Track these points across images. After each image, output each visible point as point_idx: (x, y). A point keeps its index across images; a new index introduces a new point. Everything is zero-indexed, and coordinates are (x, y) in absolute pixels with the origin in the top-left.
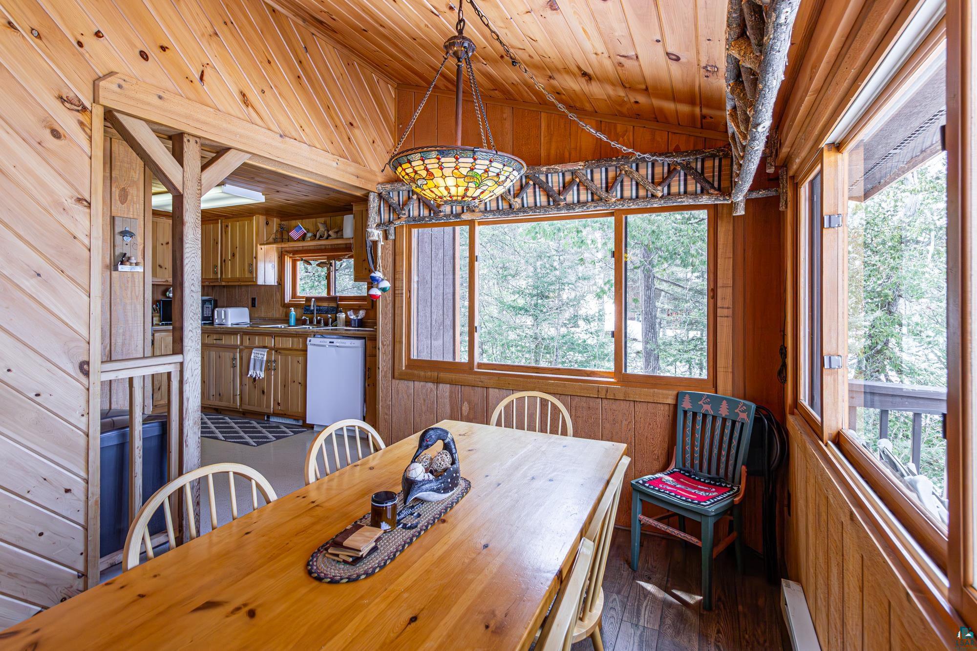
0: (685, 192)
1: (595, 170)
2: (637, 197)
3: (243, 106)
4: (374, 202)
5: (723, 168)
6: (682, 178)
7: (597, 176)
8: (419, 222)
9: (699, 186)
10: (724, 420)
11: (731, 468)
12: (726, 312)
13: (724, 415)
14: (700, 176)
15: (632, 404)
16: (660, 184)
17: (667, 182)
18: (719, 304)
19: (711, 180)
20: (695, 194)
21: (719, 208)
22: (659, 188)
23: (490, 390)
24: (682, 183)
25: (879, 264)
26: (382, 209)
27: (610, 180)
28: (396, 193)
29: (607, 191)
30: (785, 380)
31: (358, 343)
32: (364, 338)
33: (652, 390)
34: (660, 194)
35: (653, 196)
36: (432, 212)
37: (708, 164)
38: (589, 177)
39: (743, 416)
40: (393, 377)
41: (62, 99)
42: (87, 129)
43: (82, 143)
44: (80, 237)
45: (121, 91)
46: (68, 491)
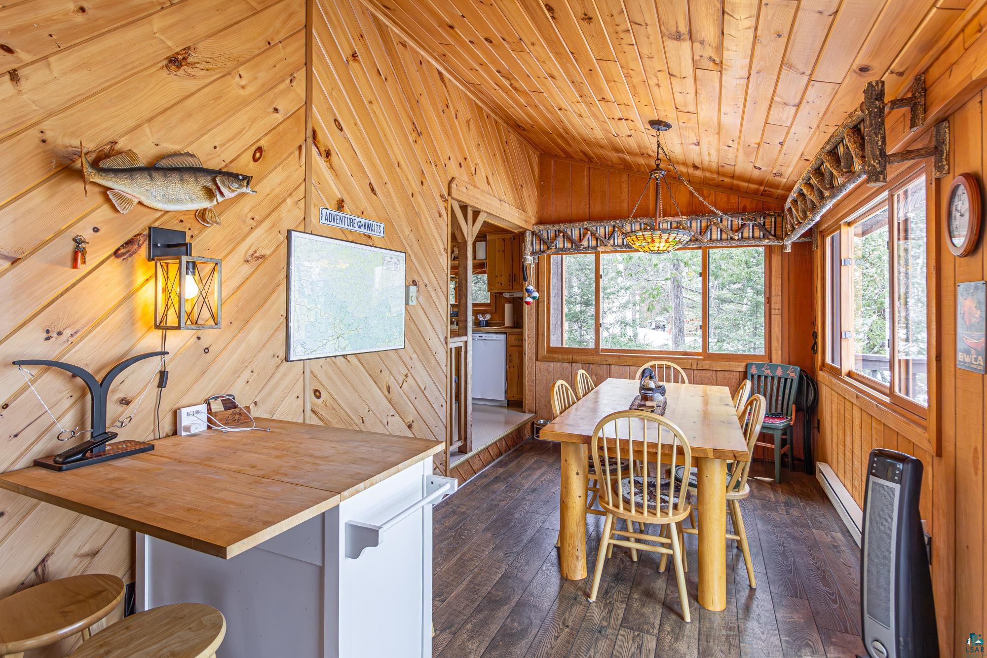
0: (753, 237)
1: (693, 221)
2: (721, 239)
3: (487, 184)
4: (528, 237)
5: (777, 223)
6: (751, 228)
7: (694, 225)
8: (563, 251)
9: (762, 233)
10: (779, 379)
11: (785, 406)
12: (777, 312)
13: (779, 376)
14: (762, 227)
15: (714, 372)
16: (737, 231)
17: (741, 231)
18: (773, 307)
19: (769, 230)
20: (759, 238)
21: (773, 248)
22: (736, 234)
23: (612, 366)
24: (751, 231)
25: (876, 276)
26: (534, 242)
27: (703, 228)
28: (545, 232)
29: (701, 234)
30: (816, 352)
31: (503, 337)
32: (506, 333)
33: (728, 363)
34: (737, 238)
35: (732, 239)
36: (574, 245)
37: (768, 220)
38: (689, 225)
39: (793, 375)
40: (537, 359)
41: (441, 196)
42: (447, 211)
43: (445, 218)
44: (445, 269)
45: (457, 188)
46: (442, 406)
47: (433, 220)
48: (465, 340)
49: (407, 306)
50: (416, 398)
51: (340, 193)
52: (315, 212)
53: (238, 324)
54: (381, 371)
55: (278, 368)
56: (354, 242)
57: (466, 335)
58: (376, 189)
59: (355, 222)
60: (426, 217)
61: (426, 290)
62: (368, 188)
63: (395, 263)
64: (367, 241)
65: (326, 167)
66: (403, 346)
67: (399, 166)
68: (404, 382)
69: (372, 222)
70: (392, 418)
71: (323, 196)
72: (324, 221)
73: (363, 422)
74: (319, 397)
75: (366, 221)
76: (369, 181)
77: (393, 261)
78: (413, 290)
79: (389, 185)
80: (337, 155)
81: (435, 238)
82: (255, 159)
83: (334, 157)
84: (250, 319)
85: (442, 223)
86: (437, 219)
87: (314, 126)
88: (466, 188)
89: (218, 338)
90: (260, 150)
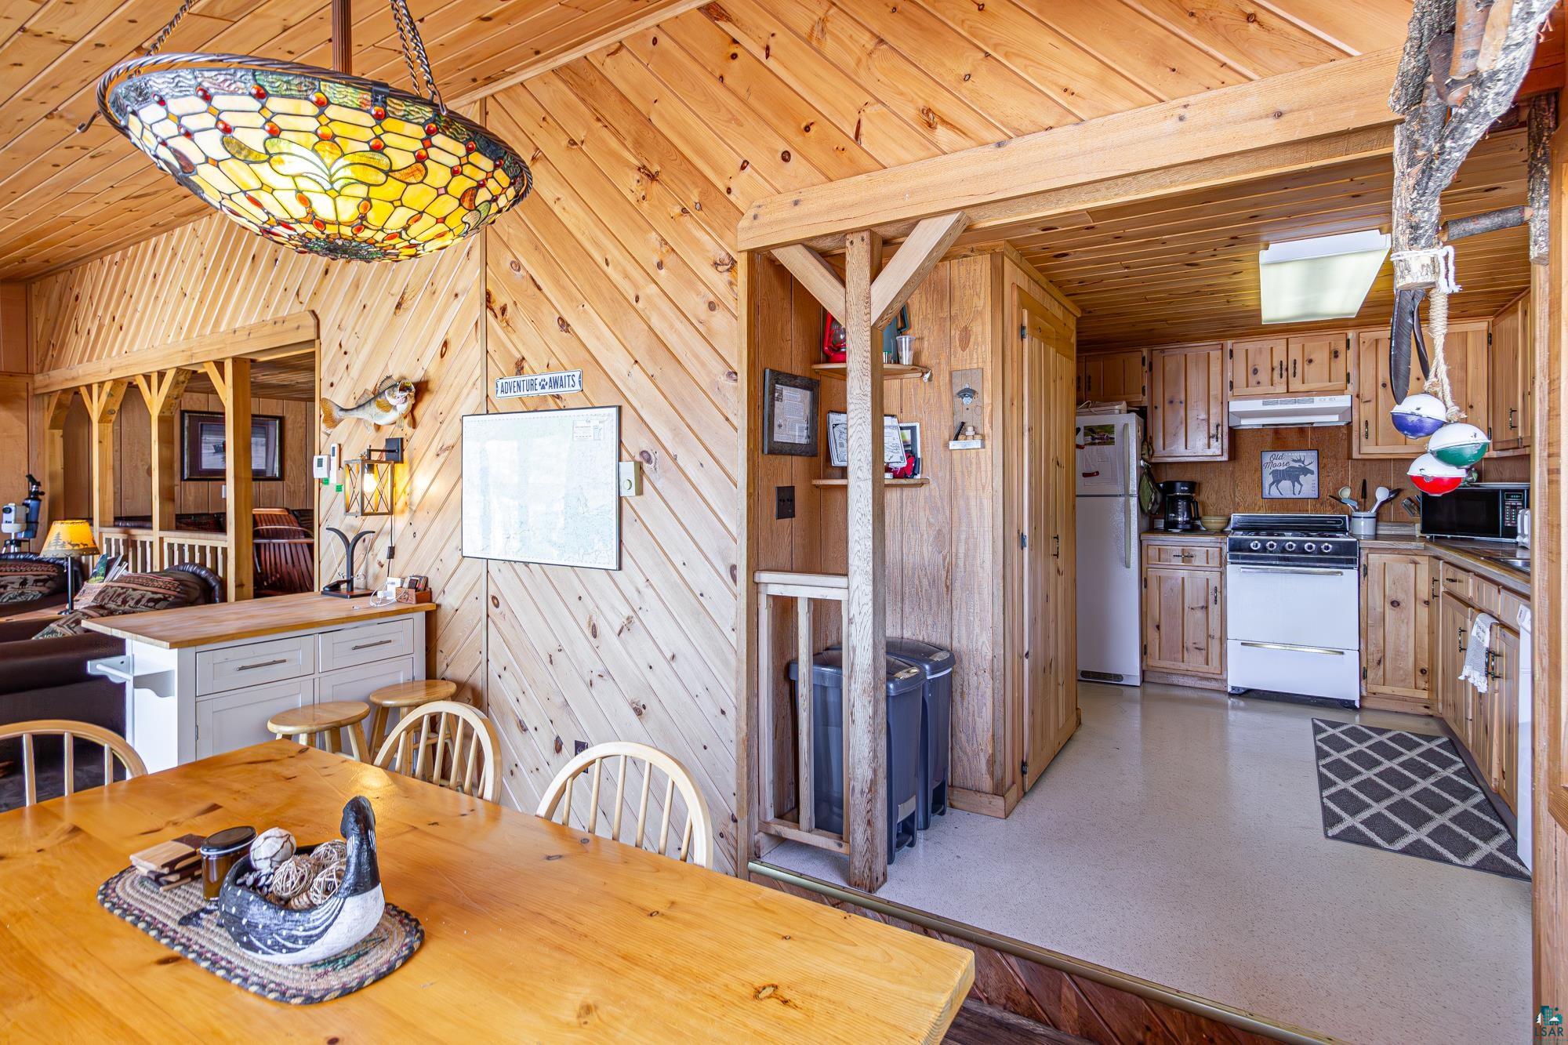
3: (928, 133)
41: (716, 264)
42: (734, 287)
43: (731, 305)
44: (731, 417)
45: (756, 223)
46: (723, 712)
47: (692, 324)
48: (845, 585)
49: (625, 497)
50: (651, 667)
51: (519, 352)
52: (492, 387)
53: (432, 514)
54: (580, 598)
55: (461, 561)
56: (536, 411)
57: (846, 575)
58: (569, 322)
59: (537, 382)
60: (672, 326)
61: (674, 468)
62: (557, 326)
63: (596, 428)
64: (556, 403)
65: (503, 328)
66: (614, 566)
67: (607, 264)
68: (625, 629)
69: (560, 375)
70: (600, 679)
71: (500, 365)
72: (499, 394)
73: (551, 662)
74: (497, 606)
75: (552, 376)
76: (557, 316)
77: (592, 424)
78: (628, 469)
79: (587, 306)
80: (513, 306)
81: (697, 357)
82: (442, 356)
83: (509, 310)
84: (440, 510)
85: (719, 319)
86: (703, 318)
87: (489, 287)
88: (796, 203)
89: (421, 525)
90: (445, 344)
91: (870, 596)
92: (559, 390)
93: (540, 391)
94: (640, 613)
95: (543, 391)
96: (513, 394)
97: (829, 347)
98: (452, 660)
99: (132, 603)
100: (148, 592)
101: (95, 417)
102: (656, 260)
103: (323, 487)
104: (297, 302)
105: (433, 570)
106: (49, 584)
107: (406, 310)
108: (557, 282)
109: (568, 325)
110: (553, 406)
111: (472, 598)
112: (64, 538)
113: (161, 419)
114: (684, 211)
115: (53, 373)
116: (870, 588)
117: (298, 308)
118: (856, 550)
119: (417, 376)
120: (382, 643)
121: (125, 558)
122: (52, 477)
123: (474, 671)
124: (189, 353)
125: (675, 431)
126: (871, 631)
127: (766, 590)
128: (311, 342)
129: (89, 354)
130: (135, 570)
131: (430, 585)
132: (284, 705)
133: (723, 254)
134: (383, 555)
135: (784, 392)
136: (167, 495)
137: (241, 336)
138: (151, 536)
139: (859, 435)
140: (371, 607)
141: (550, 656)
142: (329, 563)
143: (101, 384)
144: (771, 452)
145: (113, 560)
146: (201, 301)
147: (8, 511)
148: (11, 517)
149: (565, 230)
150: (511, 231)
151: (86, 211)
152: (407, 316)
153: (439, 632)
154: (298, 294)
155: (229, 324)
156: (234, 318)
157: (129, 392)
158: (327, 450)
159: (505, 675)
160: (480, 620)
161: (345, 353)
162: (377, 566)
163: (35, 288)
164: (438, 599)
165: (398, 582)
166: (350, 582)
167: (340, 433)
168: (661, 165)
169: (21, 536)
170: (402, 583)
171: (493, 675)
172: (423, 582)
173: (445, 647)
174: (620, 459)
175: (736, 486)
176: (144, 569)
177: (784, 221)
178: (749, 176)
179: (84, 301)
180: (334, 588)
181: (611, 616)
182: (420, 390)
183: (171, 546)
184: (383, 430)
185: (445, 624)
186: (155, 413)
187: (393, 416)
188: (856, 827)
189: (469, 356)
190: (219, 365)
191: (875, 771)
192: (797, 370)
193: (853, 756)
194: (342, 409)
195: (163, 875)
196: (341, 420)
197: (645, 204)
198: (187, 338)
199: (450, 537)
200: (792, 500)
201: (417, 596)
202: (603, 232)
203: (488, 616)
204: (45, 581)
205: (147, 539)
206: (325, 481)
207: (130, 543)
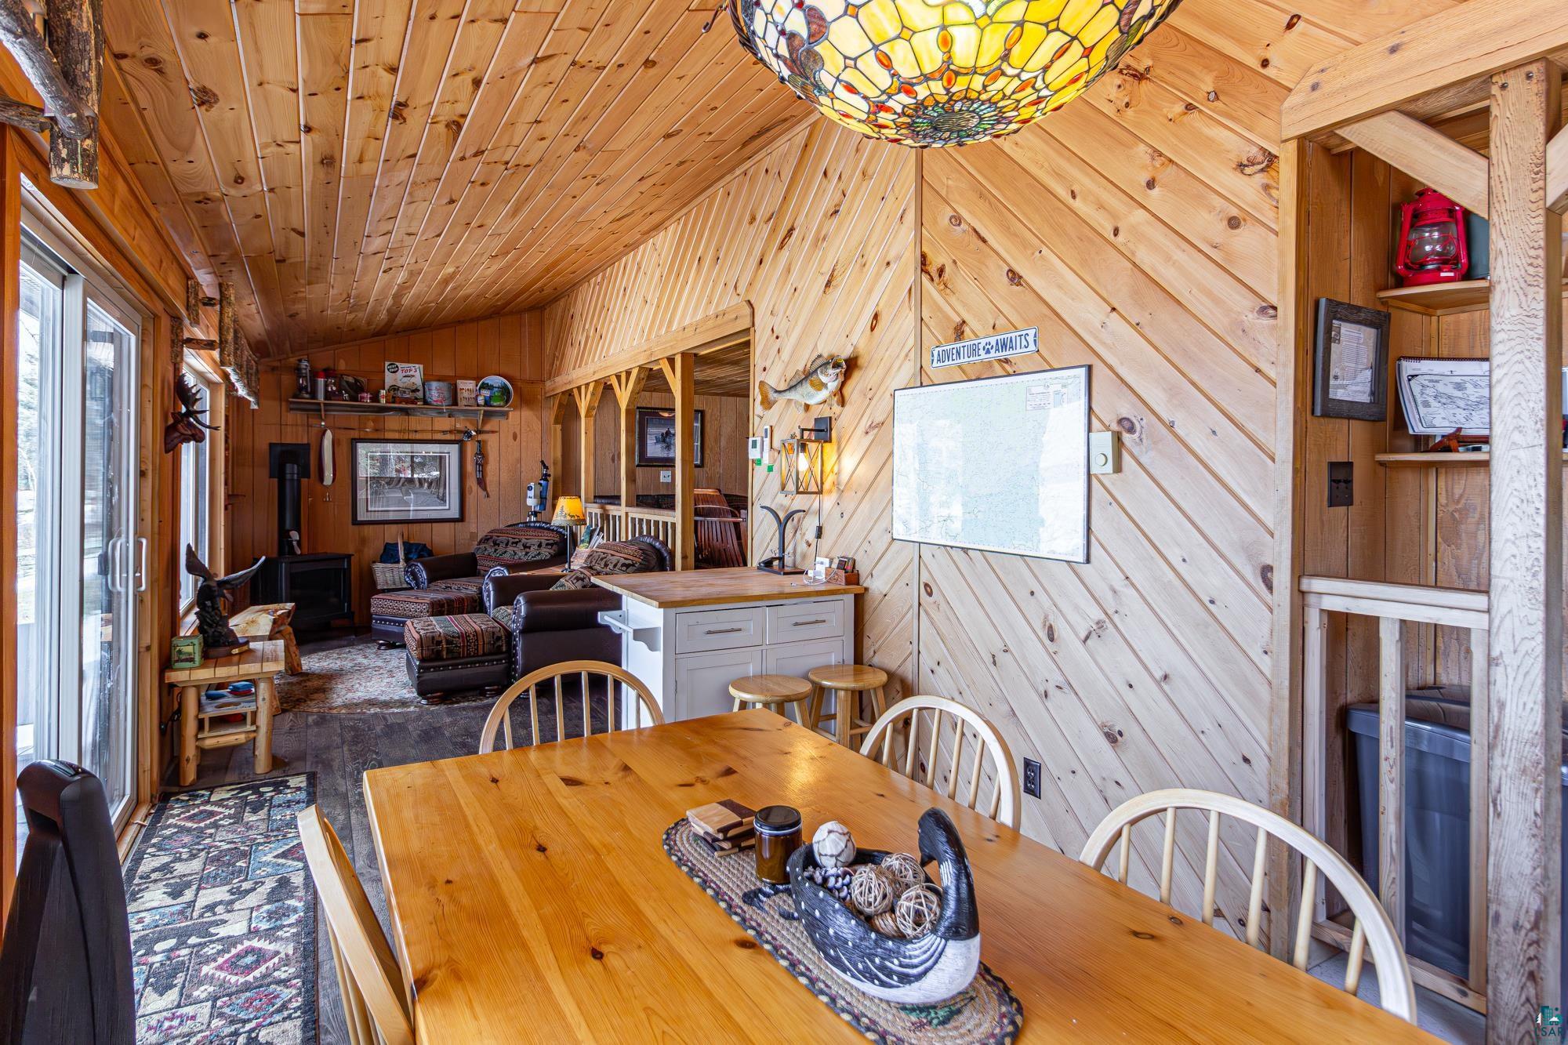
41: (1241, 166)
42: (1274, 192)
43: (1268, 216)
44: (1263, 367)
45: (1316, 94)
46: (1246, 760)
47: (1200, 251)
48: (1485, 607)
49: (1095, 475)
50: (1131, 686)
51: (959, 315)
52: (926, 357)
53: (860, 494)
54: (1032, 593)
55: (890, 544)
56: (978, 379)
57: (1487, 592)
58: (1021, 274)
59: (981, 347)
60: (1168, 258)
61: (1170, 437)
62: (1006, 280)
63: (1057, 393)
64: (1003, 368)
65: (939, 291)
66: (1081, 558)
67: (1074, 196)
68: (1094, 636)
69: (1009, 336)
70: (1058, 691)
71: (936, 331)
72: (935, 364)
73: (995, 663)
74: (930, 594)
75: (999, 338)
76: (1007, 268)
77: (1052, 389)
78: (1103, 442)
79: (1045, 251)
80: (952, 265)
81: (1209, 294)
82: (872, 329)
83: (948, 270)
84: (869, 489)
85: (1246, 239)
86: (1217, 240)
87: (924, 249)
88: (1393, 50)
89: (848, 505)
90: (876, 317)
91: (1540, 627)
92: (1008, 353)
93: (983, 355)
94: (1116, 618)
95: (988, 356)
96: (951, 362)
97: (1406, 266)
98: (880, 647)
99: (611, 566)
100: (619, 558)
101: (583, 413)
102: (1144, 177)
103: (757, 468)
104: (735, 294)
105: (861, 552)
106: (555, 547)
107: (836, 286)
108: (1006, 228)
109: (1021, 277)
110: (1000, 372)
111: (901, 583)
112: (566, 510)
113: (628, 411)
114: (1189, 107)
115: (557, 379)
116: (1540, 614)
117: (736, 300)
118: (1507, 555)
119: (846, 353)
120: (817, 622)
121: (602, 530)
122: (555, 464)
123: (905, 660)
124: (648, 352)
125: (1173, 392)
126: (1540, 681)
127: (1320, 603)
128: (747, 331)
129: (580, 361)
130: (608, 539)
131: (857, 568)
132: (737, 672)
133: (1254, 150)
134: (811, 535)
135: (1343, 330)
136: (631, 478)
137: (689, 332)
138: (617, 511)
139: (1519, 377)
140: (805, 586)
141: (994, 656)
142: (762, 539)
143: (587, 385)
144: (1326, 414)
145: (595, 530)
146: (658, 306)
147: (530, 488)
148: (531, 493)
149: (1016, 166)
150: (950, 182)
151: (585, 238)
152: (836, 294)
153: (867, 617)
154: (736, 287)
155: (679, 324)
156: (683, 316)
157: (606, 390)
158: (760, 432)
159: (939, 670)
160: (911, 607)
161: (777, 338)
162: (805, 545)
163: (547, 311)
164: (866, 582)
165: (827, 561)
166: (781, 559)
167: (772, 416)
168: (1153, 57)
169: (538, 509)
170: (831, 562)
171: (925, 669)
172: (851, 563)
173: (872, 633)
174: (1089, 430)
175: (1273, 460)
176: (615, 539)
177: (1369, 80)
178: (1303, 34)
179: (577, 317)
180: (768, 564)
181: (1073, 617)
182: (850, 366)
183: (633, 519)
184: (812, 409)
185: (871, 609)
186: (623, 406)
187: (824, 394)
188: (1503, 976)
189: (902, 327)
190: (671, 361)
191: (1545, 900)
192: (1358, 301)
193: (1497, 866)
194: (776, 391)
195: (718, 840)
196: (775, 402)
197: (1130, 112)
198: (648, 339)
199: (878, 518)
200: (1349, 482)
201: (846, 578)
202: (1068, 160)
203: (920, 604)
204: (552, 545)
205: (617, 514)
206: (758, 462)
207: (605, 517)
